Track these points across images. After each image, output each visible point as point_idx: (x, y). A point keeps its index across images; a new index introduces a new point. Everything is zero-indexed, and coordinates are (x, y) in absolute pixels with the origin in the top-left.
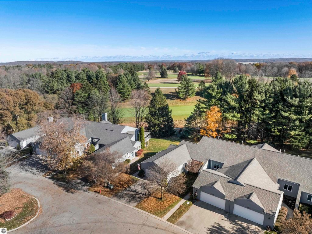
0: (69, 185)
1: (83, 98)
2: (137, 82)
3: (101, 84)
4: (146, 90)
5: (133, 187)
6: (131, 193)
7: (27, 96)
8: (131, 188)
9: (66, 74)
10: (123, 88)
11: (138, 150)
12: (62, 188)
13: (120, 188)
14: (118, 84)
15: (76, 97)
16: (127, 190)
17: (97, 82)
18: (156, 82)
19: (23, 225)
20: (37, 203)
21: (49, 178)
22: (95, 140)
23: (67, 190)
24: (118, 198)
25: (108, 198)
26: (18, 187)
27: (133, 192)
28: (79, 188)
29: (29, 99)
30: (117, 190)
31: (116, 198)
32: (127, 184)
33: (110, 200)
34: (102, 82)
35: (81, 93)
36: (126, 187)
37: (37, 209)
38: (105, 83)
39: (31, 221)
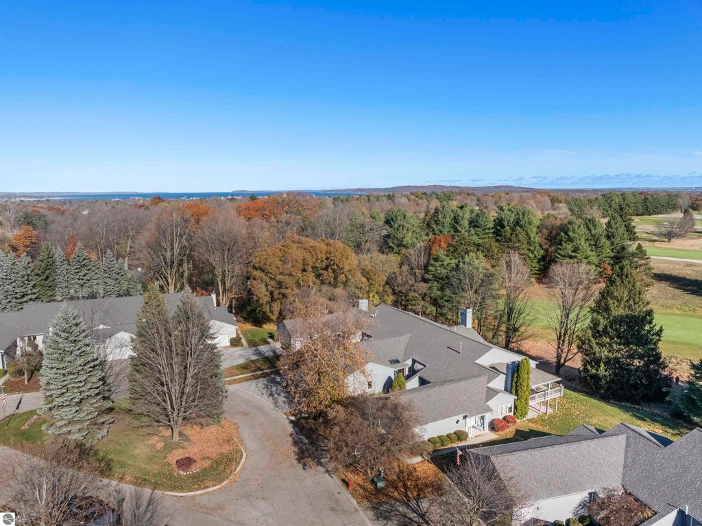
0: (311, 447)
1: (445, 268)
2: (616, 241)
3: (519, 241)
4: (640, 265)
5: (425, 504)
6: (413, 515)
7: (330, 253)
8: (420, 503)
9: (453, 216)
10: (573, 254)
11: (503, 416)
12: (296, 449)
13: (396, 494)
14: (561, 244)
15: (432, 265)
16: (408, 506)
17: (511, 234)
18: (691, 246)
19: (192, 493)
20: (239, 463)
21: (292, 422)
22: (418, 366)
23: (302, 456)
24: (375, 514)
25: (357, 506)
26: (236, 421)
27: (419, 515)
28: (322, 461)
29: (331, 260)
30: (387, 495)
31: (372, 513)
32: (420, 490)
33: (357, 511)
34: (522, 237)
35: (443, 257)
36: (411, 496)
37: (231, 472)
38: (530, 238)
39: (208, 490)
